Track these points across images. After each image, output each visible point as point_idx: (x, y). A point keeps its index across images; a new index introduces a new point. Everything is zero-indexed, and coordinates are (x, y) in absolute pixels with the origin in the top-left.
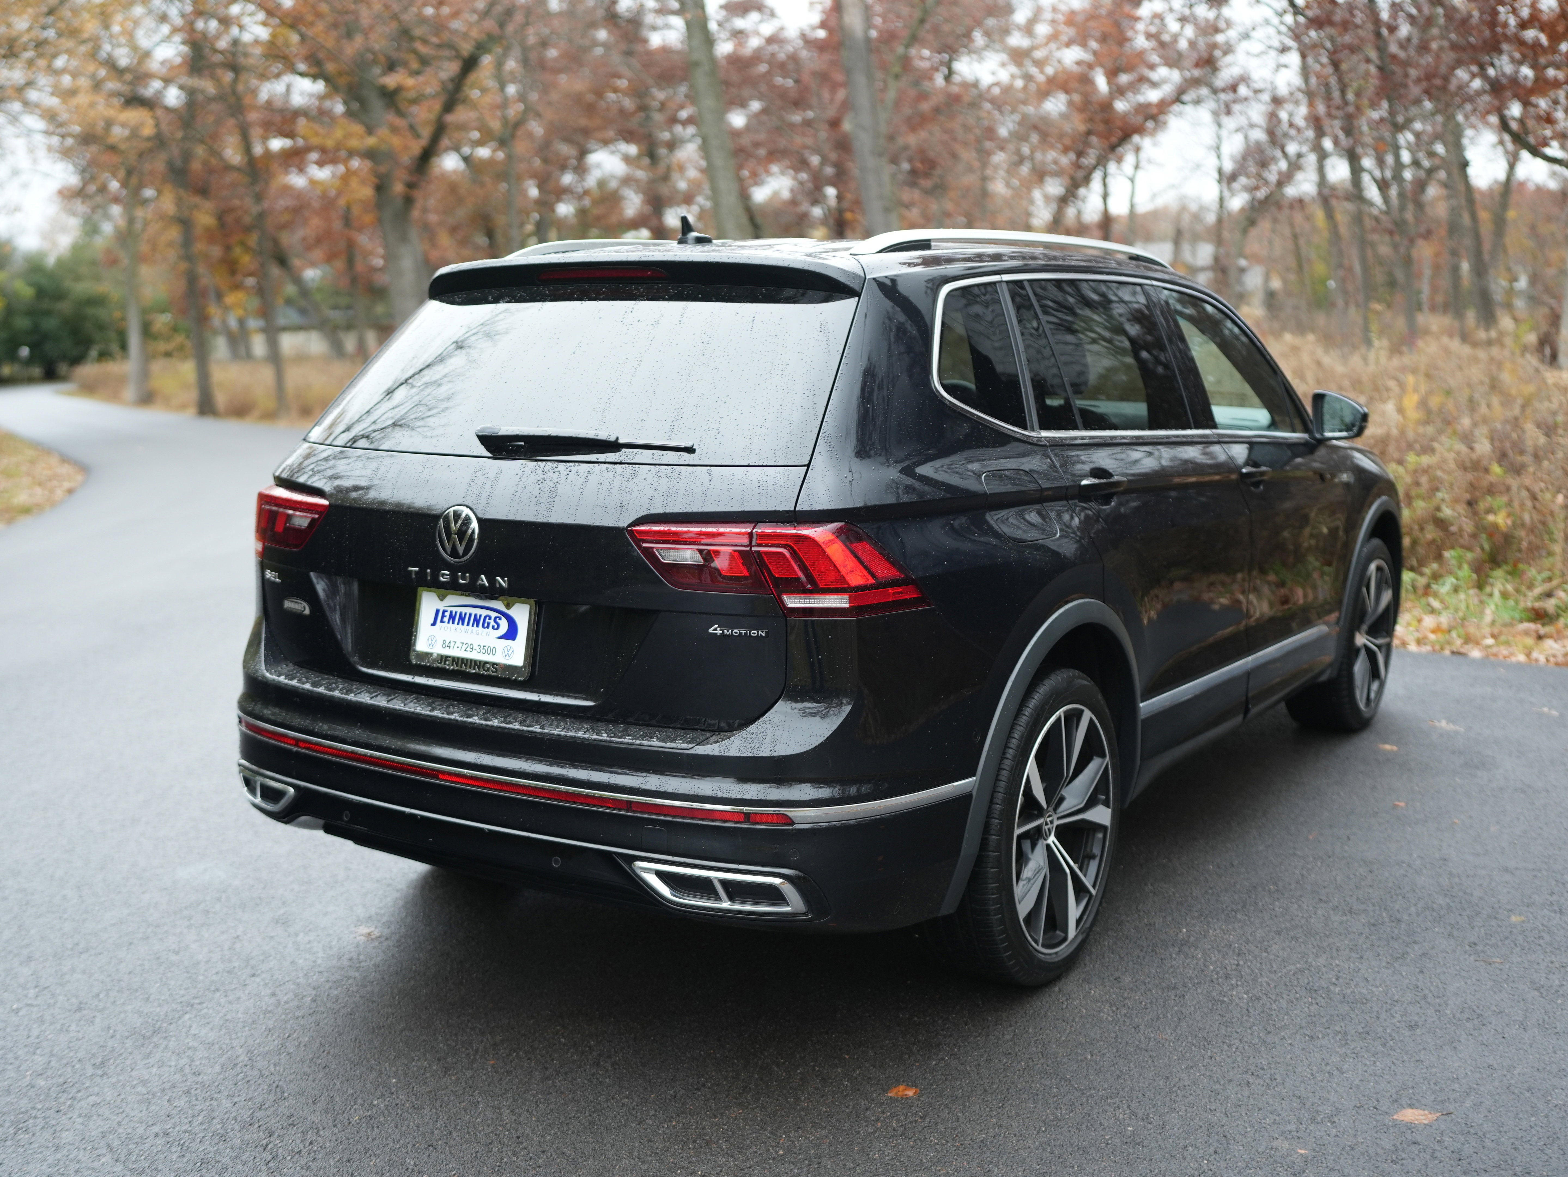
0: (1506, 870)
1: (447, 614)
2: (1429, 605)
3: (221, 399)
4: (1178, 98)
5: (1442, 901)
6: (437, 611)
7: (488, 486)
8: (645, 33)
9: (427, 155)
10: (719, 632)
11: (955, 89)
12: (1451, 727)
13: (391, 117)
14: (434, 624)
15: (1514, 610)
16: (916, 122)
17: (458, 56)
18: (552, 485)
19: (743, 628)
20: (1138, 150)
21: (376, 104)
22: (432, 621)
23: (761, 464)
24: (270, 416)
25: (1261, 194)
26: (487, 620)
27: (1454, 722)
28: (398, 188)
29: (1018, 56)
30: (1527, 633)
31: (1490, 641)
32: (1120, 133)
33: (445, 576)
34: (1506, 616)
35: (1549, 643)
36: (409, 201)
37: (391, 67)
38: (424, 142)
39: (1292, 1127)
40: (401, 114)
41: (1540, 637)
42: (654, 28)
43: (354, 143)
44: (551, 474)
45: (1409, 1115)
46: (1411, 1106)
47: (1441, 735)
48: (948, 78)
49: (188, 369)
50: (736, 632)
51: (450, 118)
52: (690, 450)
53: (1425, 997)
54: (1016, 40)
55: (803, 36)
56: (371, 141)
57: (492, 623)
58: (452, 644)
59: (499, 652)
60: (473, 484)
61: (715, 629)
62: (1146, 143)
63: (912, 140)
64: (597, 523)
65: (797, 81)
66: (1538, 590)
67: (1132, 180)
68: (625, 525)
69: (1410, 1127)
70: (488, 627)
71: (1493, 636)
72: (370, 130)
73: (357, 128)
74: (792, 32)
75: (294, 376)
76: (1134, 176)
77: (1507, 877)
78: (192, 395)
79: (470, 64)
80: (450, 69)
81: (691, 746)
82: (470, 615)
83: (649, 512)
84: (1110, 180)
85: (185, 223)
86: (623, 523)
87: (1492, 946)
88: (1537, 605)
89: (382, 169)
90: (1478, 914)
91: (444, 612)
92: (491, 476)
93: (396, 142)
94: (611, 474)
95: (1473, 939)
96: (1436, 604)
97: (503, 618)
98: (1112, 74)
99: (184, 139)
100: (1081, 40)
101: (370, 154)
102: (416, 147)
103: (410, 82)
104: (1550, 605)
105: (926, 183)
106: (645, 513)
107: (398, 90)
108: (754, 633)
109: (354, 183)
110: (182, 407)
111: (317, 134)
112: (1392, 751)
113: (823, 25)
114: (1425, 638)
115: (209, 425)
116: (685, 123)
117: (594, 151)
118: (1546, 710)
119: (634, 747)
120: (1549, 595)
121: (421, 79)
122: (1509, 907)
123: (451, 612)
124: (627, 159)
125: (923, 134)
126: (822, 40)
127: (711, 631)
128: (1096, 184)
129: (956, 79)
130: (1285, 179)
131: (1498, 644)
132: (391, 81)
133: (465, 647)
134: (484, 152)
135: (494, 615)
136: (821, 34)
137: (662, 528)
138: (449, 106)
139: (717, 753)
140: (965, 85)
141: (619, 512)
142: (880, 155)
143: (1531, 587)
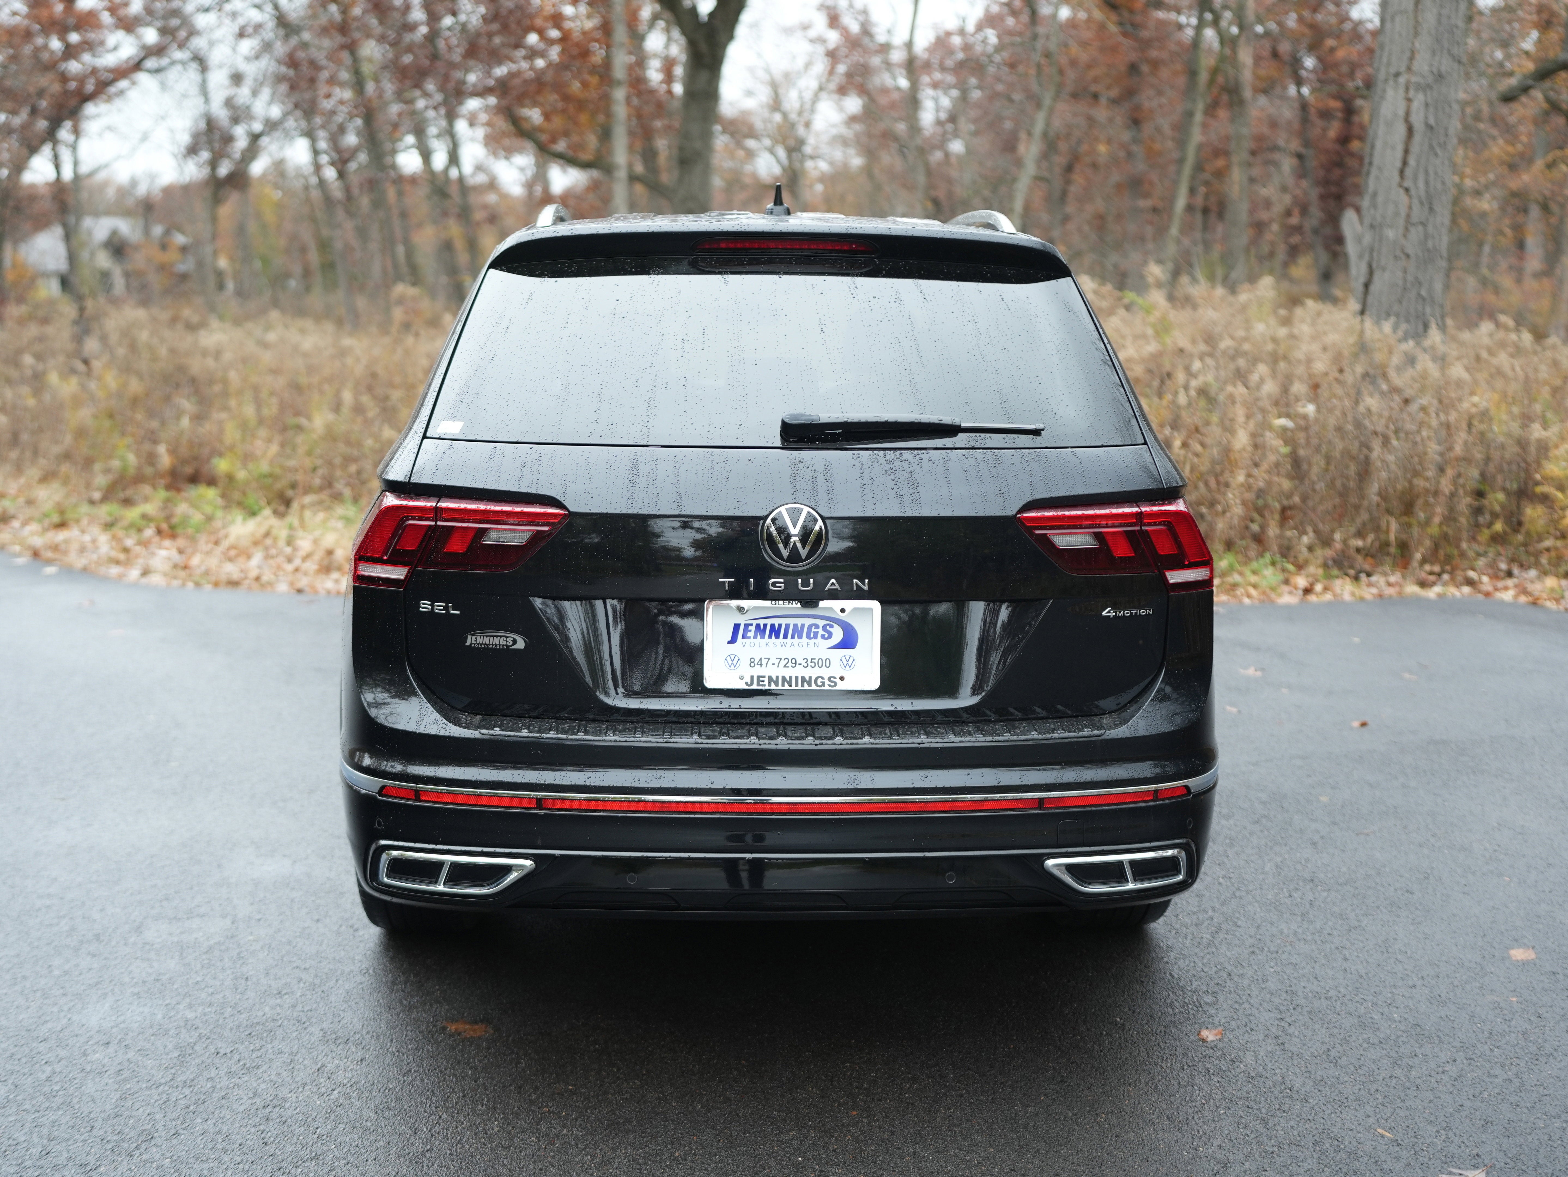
1: (753, 628)
6: (737, 627)
7: (821, 479)
10: (1112, 614)
14: (733, 640)
18: (908, 475)
19: (1134, 608)
22: (729, 639)
23: (1112, 444)
26: (813, 630)
33: (777, 583)
44: (897, 463)
45: (1517, 953)
46: (1518, 946)
50: (1127, 613)
52: (1037, 433)
57: (821, 632)
58: (764, 662)
59: (835, 663)
60: (798, 479)
61: (1109, 612)
64: (981, 514)
68: (1014, 513)
70: (815, 637)
81: (1102, 731)
82: (787, 626)
83: (1034, 498)
86: (1011, 511)
91: (747, 626)
92: (820, 468)
94: (971, 461)
97: (835, 625)
106: (1031, 499)
108: (1143, 612)
119: (1044, 742)
123: (758, 626)
127: (1104, 613)
133: (783, 663)
135: (821, 623)
137: (1055, 514)
139: (1128, 735)
141: (1002, 499)
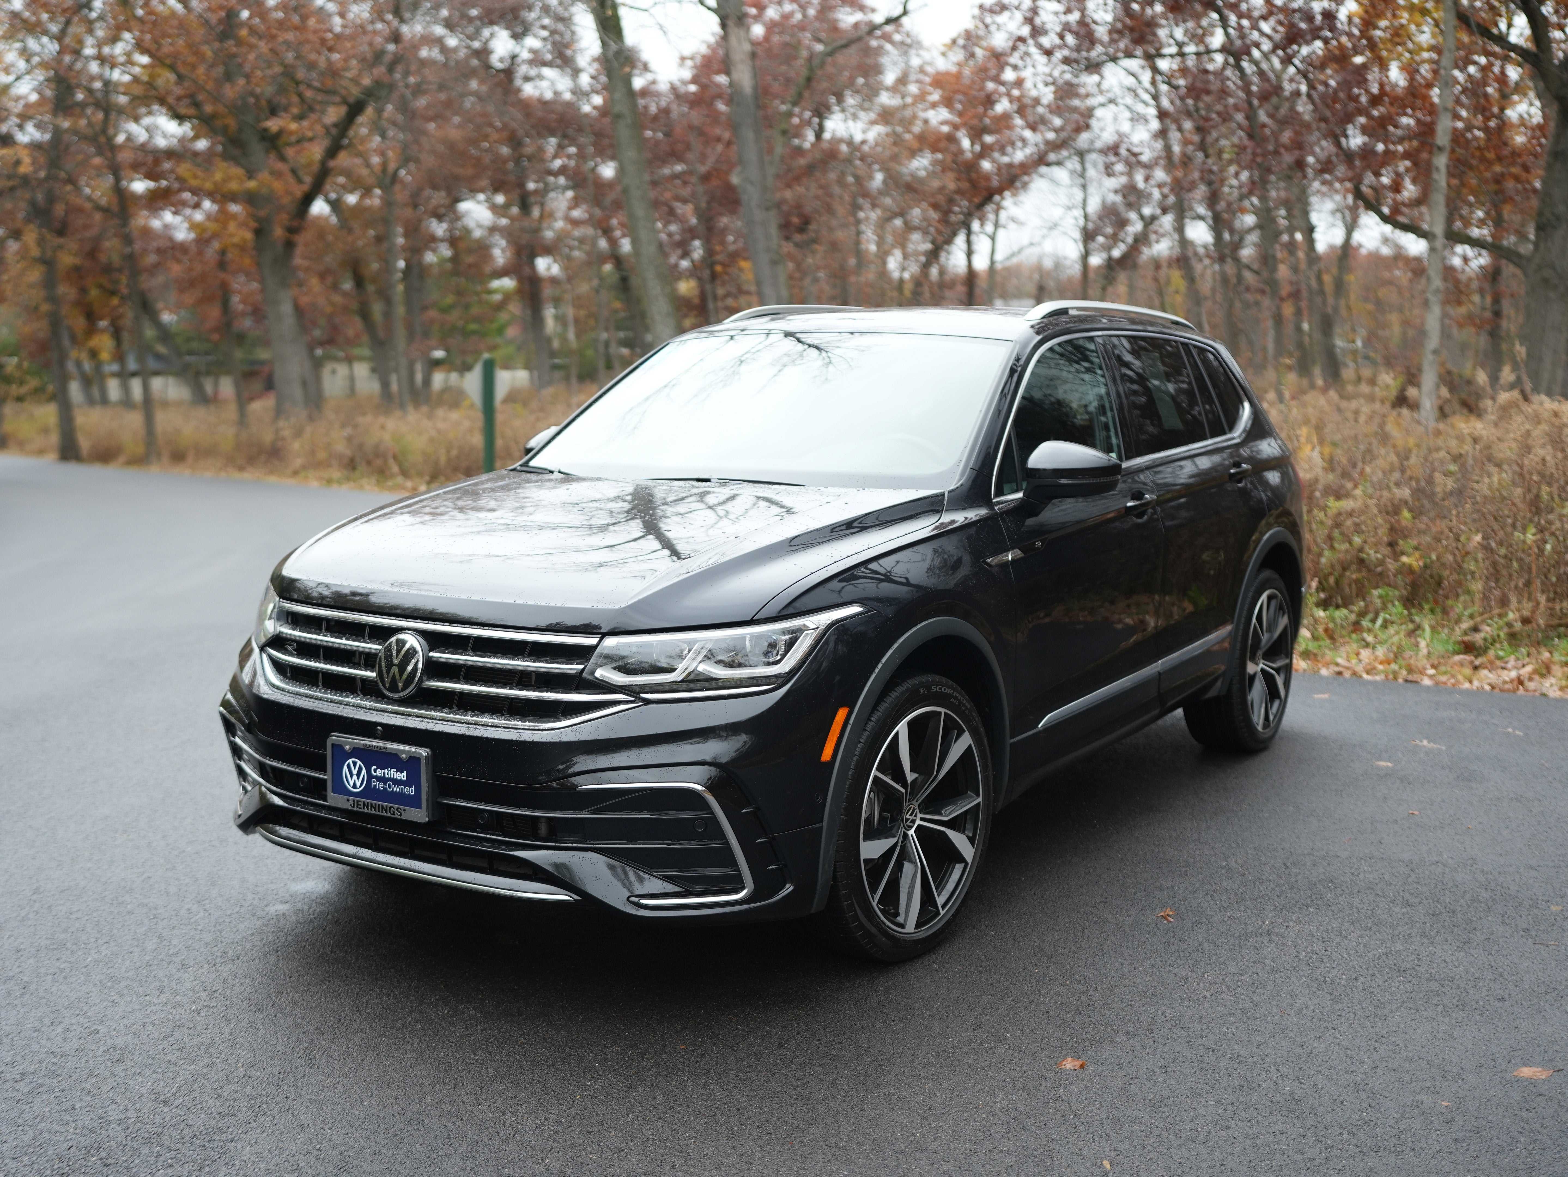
0: (1531, 868)
2: (1364, 640)
3: (84, 444)
4: (1041, 160)
5: (1486, 895)
8: (518, 82)
9: (308, 200)
11: (825, 145)
12: (1432, 745)
13: (272, 161)
15: (1447, 642)
16: (793, 178)
17: (345, 102)
20: (999, 208)
21: (257, 148)
24: (139, 461)
25: (1116, 253)
27: (1434, 741)
28: (278, 232)
29: (886, 116)
30: (1461, 664)
31: (1432, 672)
32: (985, 193)
34: (1439, 648)
35: (1484, 672)
36: (289, 245)
37: (273, 111)
38: (306, 187)
39: (1428, 1084)
40: (282, 158)
41: (1476, 668)
42: (527, 79)
43: (234, 186)
45: (1526, 1072)
46: (1525, 1065)
47: (1427, 753)
48: (819, 135)
49: (48, 413)
51: (332, 163)
53: (1501, 975)
54: (885, 99)
55: (673, 88)
56: (252, 184)
62: (1008, 201)
63: (788, 194)
65: (667, 135)
66: (1465, 625)
67: (993, 238)
69: (1532, 1082)
71: (1433, 666)
72: (251, 174)
73: (237, 171)
74: (663, 86)
75: (164, 420)
76: (994, 233)
77: (1534, 873)
78: (54, 438)
79: (355, 109)
80: (334, 114)
84: (973, 238)
85: (48, 263)
87: (1544, 931)
88: (1466, 638)
89: (262, 213)
90: (1520, 904)
93: (277, 185)
95: (1525, 926)
96: (1370, 639)
98: (976, 134)
99: (48, 178)
100: (948, 102)
101: (250, 199)
102: (299, 191)
103: (294, 126)
104: (1478, 638)
105: (798, 237)
107: (281, 132)
109: (232, 227)
110: (41, 452)
111: (195, 177)
112: (1387, 767)
113: (694, 81)
114: (1374, 668)
115: (72, 469)
116: (556, 174)
117: (466, 199)
118: (1510, 730)
120: (1476, 629)
121: (305, 123)
122: (1545, 898)
124: (494, 208)
125: (800, 189)
126: (694, 94)
128: (960, 240)
129: (827, 136)
130: (1142, 240)
131: (1439, 673)
132: (273, 125)
134: (352, 199)
136: (693, 88)
138: (332, 152)
140: (836, 141)
142: (767, 209)
143: (1458, 621)
